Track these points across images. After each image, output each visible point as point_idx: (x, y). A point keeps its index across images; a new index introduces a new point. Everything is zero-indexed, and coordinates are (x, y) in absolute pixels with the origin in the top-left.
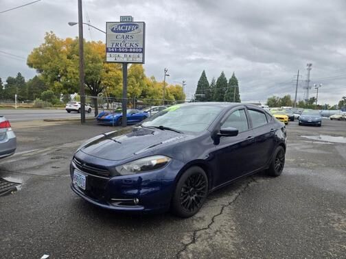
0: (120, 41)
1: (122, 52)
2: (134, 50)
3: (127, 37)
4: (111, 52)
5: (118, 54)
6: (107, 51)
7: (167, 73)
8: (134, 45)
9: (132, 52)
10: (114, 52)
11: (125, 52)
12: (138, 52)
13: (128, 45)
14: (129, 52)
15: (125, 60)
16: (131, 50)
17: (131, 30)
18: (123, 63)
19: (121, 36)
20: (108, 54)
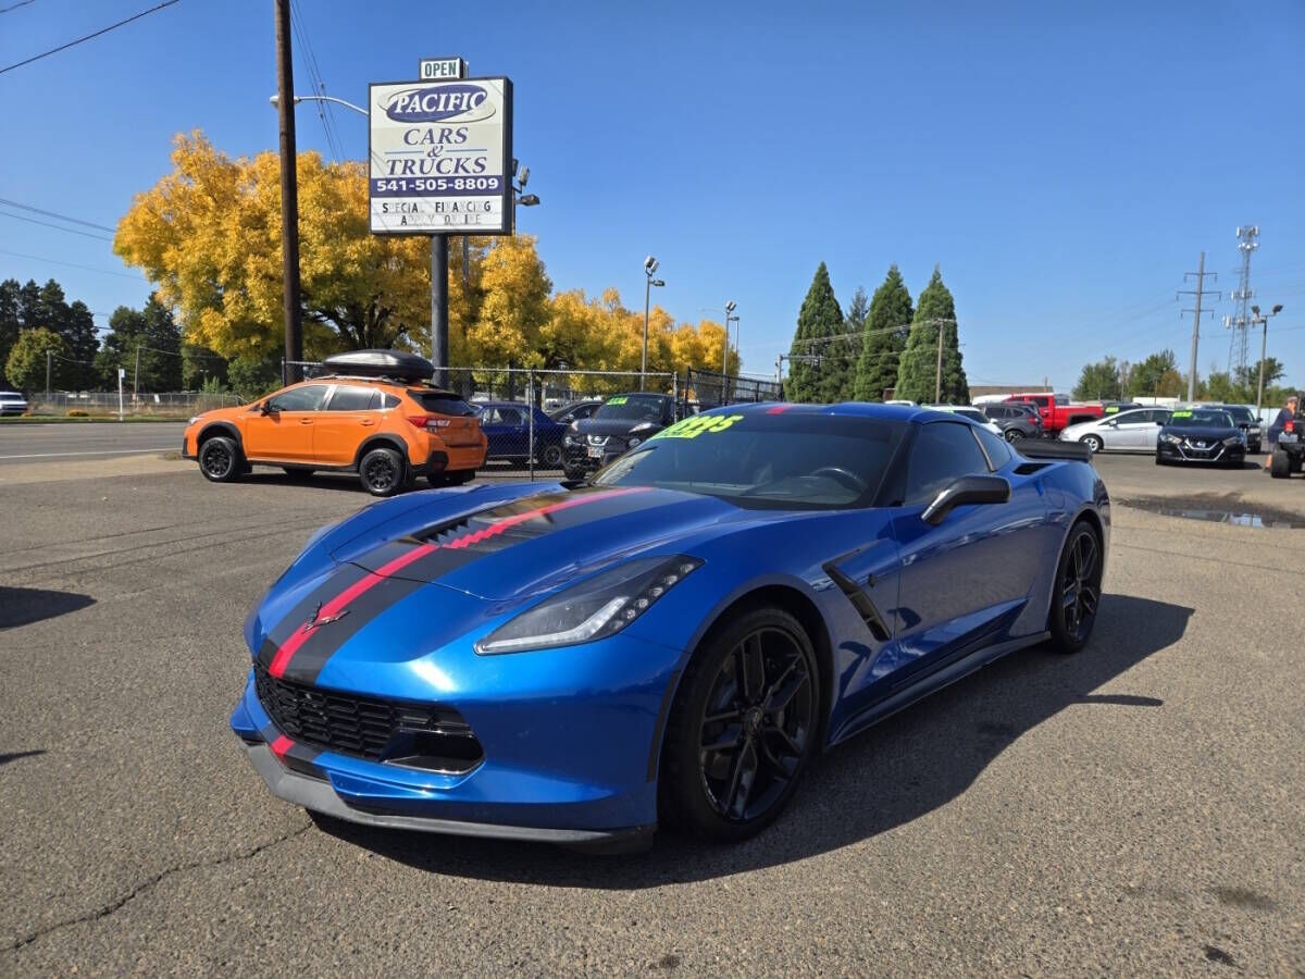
0: (420, 151)
1: (426, 193)
2: (471, 185)
3: (445, 136)
4: (389, 194)
5: (411, 200)
6: (374, 191)
7: (656, 277)
8: (470, 166)
9: (465, 192)
10: (398, 193)
11: (436, 193)
12: (488, 192)
13: (448, 168)
14: (451, 192)
15: (438, 224)
16: (459, 185)
17: (457, 111)
18: (430, 234)
19: (424, 133)
20: (377, 203)
